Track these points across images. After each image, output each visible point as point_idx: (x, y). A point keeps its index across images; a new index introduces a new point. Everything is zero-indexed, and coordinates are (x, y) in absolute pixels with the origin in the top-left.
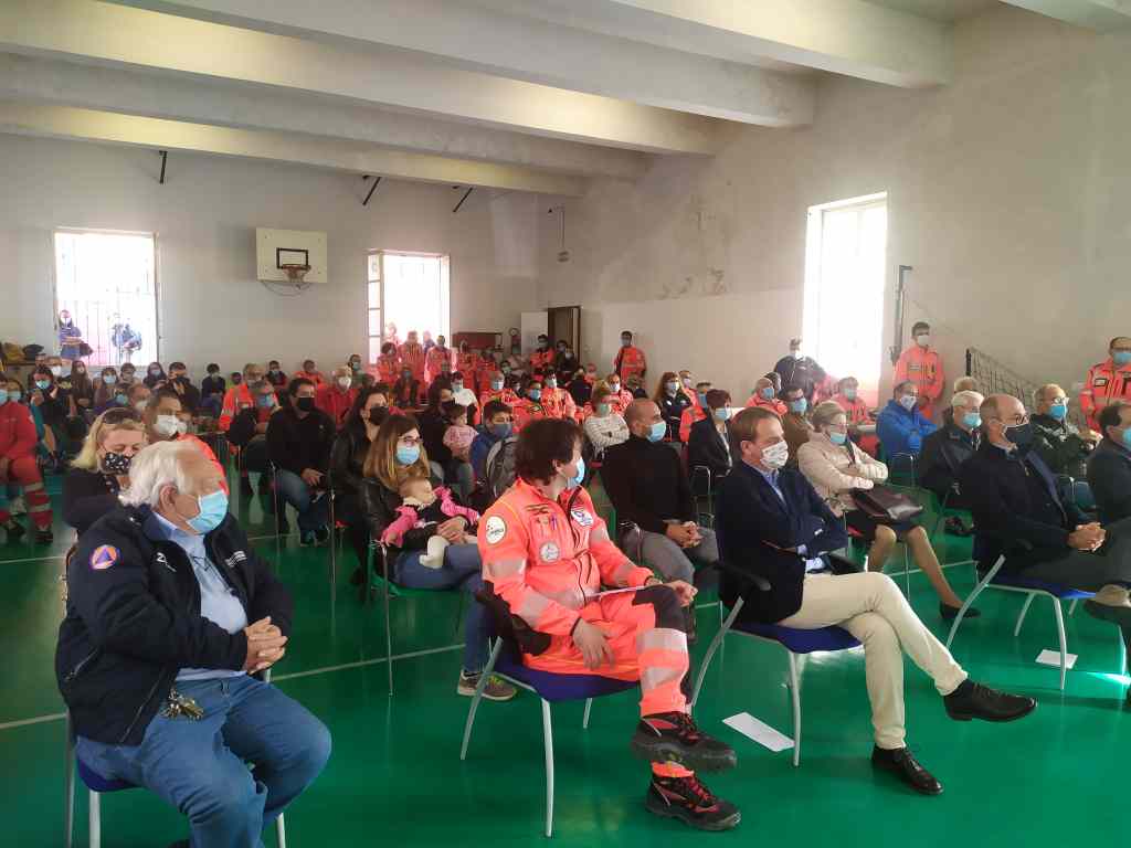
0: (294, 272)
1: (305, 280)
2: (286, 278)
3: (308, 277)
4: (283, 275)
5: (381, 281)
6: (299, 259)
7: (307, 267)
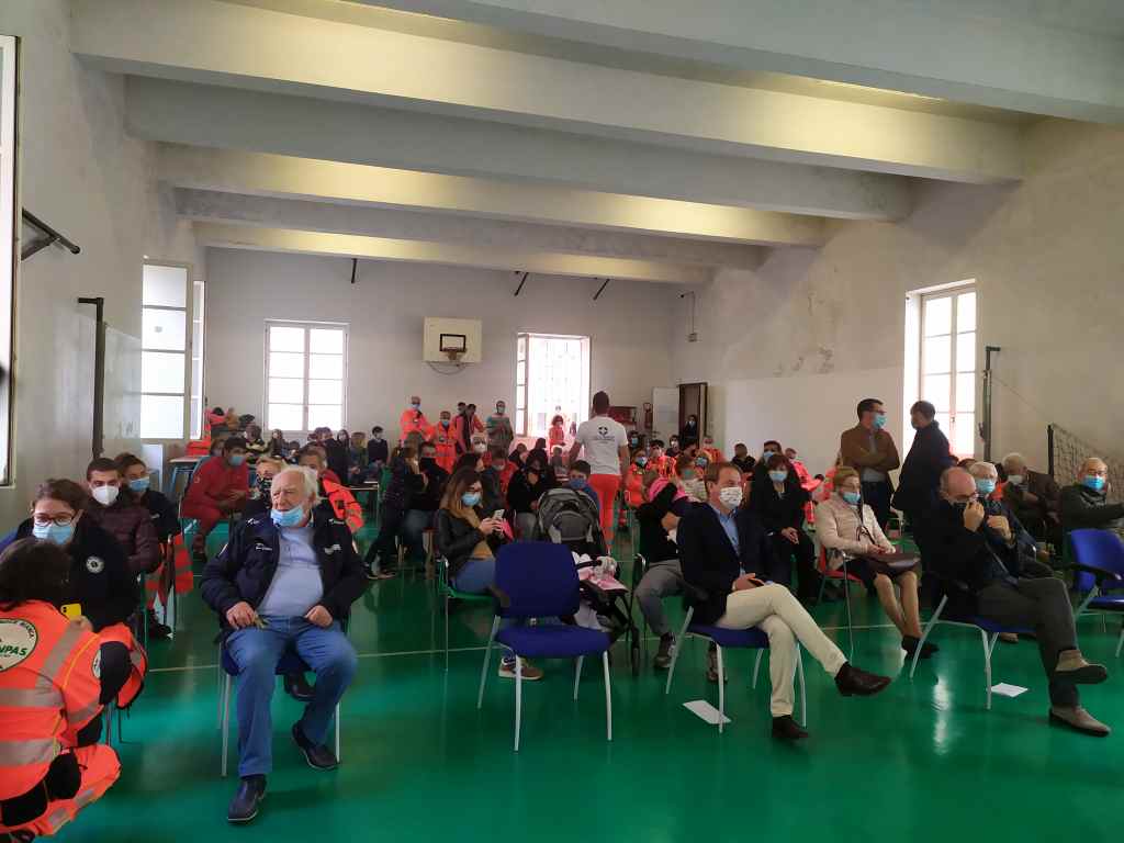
0: (453, 353)
1: (462, 360)
2: (447, 359)
3: (465, 358)
4: (443, 357)
5: (526, 361)
6: (457, 343)
7: (464, 350)
